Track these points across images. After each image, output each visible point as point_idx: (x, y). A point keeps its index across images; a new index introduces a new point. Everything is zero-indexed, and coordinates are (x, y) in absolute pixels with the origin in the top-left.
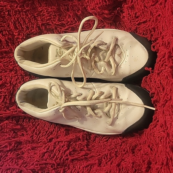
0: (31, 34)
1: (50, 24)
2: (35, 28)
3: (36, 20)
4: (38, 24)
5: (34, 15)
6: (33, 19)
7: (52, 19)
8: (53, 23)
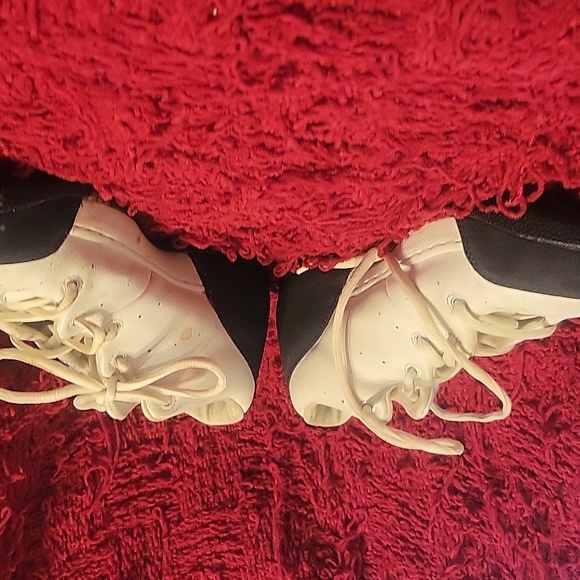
0: (120, 569)
1: (91, 515)
2: (100, 558)
3: (78, 554)
4: (91, 550)
5: (64, 562)
6: (75, 562)
7: (77, 511)
8: (88, 508)
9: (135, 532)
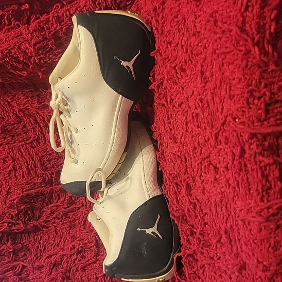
0: (8, 125)
1: (29, 109)
2: (11, 116)
3: (11, 106)
4: (14, 111)
5: (7, 101)
6: (8, 106)
7: (30, 102)
8: (32, 107)
9: (25, 129)
